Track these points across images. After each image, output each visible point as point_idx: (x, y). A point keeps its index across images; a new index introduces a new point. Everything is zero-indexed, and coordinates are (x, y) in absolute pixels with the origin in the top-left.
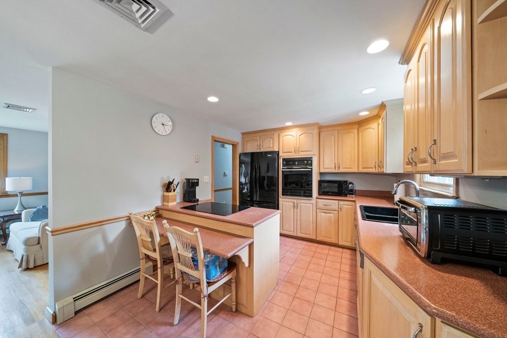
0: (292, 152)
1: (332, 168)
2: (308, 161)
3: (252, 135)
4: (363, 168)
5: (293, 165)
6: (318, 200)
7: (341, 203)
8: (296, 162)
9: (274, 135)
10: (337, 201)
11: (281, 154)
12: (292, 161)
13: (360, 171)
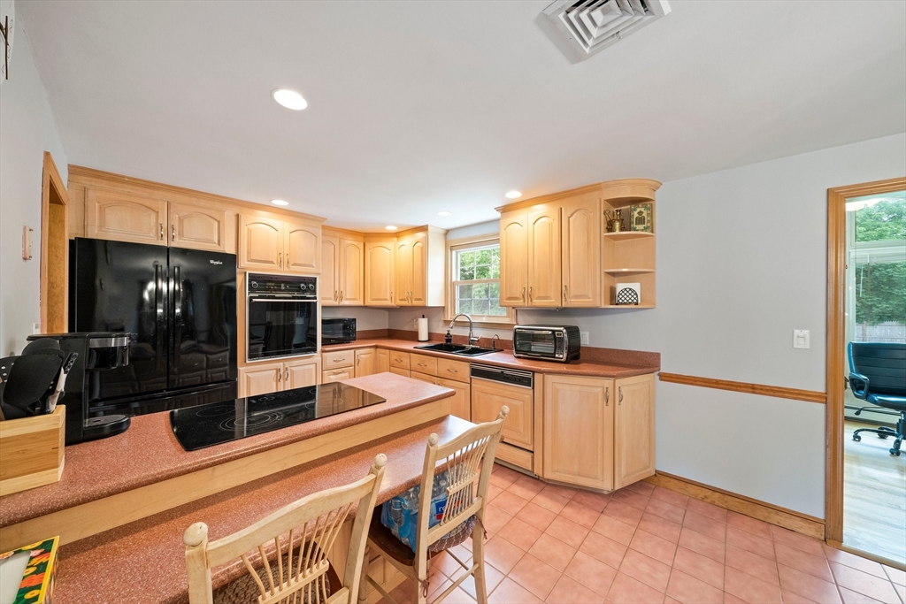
0: (272, 263)
1: (330, 299)
2: (308, 284)
3: (126, 189)
4: (373, 300)
5: (275, 290)
6: (324, 354)
7: (358, 352)
8: (282, 285)
9: (222, 212)
10: (353, 351)
11: (243, 262)
12: (270, 281)
13: (367, 304)
